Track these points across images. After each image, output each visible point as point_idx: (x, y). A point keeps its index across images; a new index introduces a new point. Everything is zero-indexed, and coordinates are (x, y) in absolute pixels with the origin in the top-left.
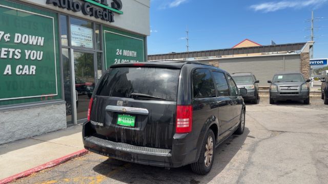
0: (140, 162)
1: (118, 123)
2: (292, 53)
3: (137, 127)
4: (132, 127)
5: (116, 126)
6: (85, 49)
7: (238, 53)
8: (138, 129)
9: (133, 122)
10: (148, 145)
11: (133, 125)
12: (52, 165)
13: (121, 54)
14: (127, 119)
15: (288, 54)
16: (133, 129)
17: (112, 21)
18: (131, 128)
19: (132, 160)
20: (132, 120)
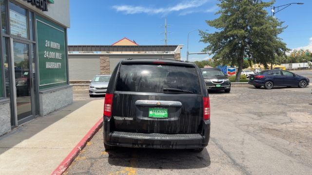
0: (178, 147)
1: (150, 116)
2: (168, 53)
3: (171, 117)
4: (165, 118)
5: (149, 119)
6: (21, 39)
7: (126, 51)
8: (173, 119)
9: (166, 113)
10: (181, 132)
11: (166, 116)
12: (65, 169)
13: (49, 45)
14: (159, 112)
15: (165, 53)
16: (167, 120)
17: (46, 9)
18: (165, 120)
19: (171, 147)
20: (164, 112)
